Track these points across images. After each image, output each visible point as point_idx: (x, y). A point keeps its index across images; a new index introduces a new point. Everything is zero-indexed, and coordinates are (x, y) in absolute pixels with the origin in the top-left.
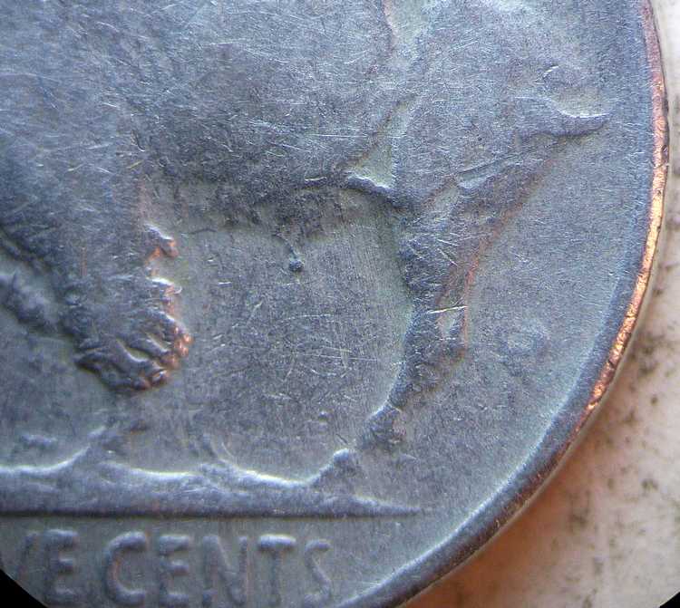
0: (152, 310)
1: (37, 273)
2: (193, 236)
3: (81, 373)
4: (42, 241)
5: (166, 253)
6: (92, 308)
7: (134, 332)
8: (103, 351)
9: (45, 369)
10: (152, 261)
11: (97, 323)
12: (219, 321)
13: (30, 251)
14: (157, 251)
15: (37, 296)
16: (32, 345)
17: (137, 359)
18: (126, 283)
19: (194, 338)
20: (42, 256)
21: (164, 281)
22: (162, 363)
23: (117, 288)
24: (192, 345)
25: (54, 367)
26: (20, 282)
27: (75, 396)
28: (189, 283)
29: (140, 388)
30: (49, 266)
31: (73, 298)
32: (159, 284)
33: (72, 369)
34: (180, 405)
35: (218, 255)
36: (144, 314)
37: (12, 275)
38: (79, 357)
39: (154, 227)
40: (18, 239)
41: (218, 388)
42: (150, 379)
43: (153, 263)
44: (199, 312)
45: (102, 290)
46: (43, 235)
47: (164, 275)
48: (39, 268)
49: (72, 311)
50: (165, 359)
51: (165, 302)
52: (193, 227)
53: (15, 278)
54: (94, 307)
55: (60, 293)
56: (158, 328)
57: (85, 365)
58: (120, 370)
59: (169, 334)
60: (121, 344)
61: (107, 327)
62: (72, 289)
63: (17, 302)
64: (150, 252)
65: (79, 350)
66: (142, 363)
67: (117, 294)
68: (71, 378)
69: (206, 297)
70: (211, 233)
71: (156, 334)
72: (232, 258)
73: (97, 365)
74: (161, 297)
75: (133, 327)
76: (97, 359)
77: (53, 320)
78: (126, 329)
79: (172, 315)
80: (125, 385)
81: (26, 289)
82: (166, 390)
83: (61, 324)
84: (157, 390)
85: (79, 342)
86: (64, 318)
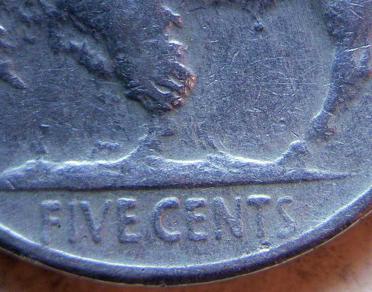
0: (170, 61)
1: (97, 41)
2: (192, 12)
3: (130, 103)
4: (99, 21)
5: (177, 25)
6: (133, 62)
7: (160, 75)
8: (142, 88)
9: (107, 101)
10: (168, 30)
11: (137, 71)
12: (213, 65)
13: (91, 27)
14: (171, 24)
15: (99, 56)
16: (98, 86)
17: (164, 92)
18: (153, 45)
19: (198, 77)
20: (100, 31)
21: (176, 42)
22: (179, 94)
23: (148, 48)
24: (197, 81)
25: (113, 100)
26: (88, 48)
28: (192, 43)
29: (167, 110)
30: (104, 37)
31: (121, 56)
32: (173, 44)
33: (124, 100)
34: (192, 119)
35: (209, 24)
36: (166, 64)
37: (82, 44)
38: (127, 92)
39: (168, 9)
40: (85, 21)
41: (215, 107)
42: (172, 104)
43: (168, 32)
44: (199, 60)
45: (139, 50)
46: (99, 17)
47: (176, 39)
48: (98, 38)
49: (121, 64)
50: (181, 91)
51: (179, 56)
52: (191, 7)
53: (84, 45)
55: (113, 53)
56: (175, 72)
57: (132, 97)
58: (154, 100)
59: (182, 75)
60: (153, 84)
61: (144, 73)
62: (119, 50)
63: (87, 60)
64: (167, 24)
65: (127, 88)
66: (167, 94)
67: (148, 52)
68: (124, 106)
69: (203, 51)
70: (203, 10)
71: (174, 76)
72: (218, 24)
73: (139, 97)
74: (175, 52)
75: (160, 72)
76: (139, 93)
77: (110, 71)
78: (155, 74)
79: (183, 63)
80: (158, 109)
81: (92, 52)
82: (183, 110)
83: (115, 72)
84: (177, 111)
85: (127, 83)
86: (116, 69)
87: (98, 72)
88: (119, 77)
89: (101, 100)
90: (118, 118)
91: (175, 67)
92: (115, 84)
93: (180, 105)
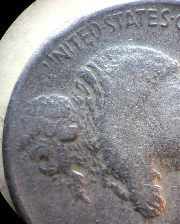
0: (155, 194)
1: (123, 183)
2: (166, 173)
3: (136, 212)
4: (125, 174)
5: (159, 178)
6: (138, 194)
7: (150, 201)
8: (142, 206)
9: (126, 211)
10: (155, 180)
11: (140, 198)
12: (174, 198)
13: (121, 177)
14: (156, 177)
15: (123, 190)
16: (122, 204)
17: (151, 208)
18: (147, 186)
19: (167, 203)
20: (125, 178)
21: (158, 186)
22: (158, 210)
23: (145, 188)
24: (166, 205)
25: (128, 210)
26: (119, 186)
27: (134, 219)
28: (165, 186)
29: (152, 217)
30: (126, 181)
31: (133, 191)
32: (157, 187)
33: (133, 211)
34: (164, 222)
35: (173, 179)
36: (153, 195)
37: (116, 184)
38: (135, 207)
39: (155, 171)
40: (118, 174)
41: (174, 217)
42: (155, 214)
43: (155, 181)
44: (168, 195)
45: (141, 188)
46: (125, 172)
47: (158, 184)
48: (124, 182)
49: (133, 194)
50: (159, 208)
51: (159, 192)
52: (166, 171)
53: (117, 185)
54: (139, 193)
55: (130, 189)
56: (157, 199)
57: (137, 210)
58: (146, 211)
59: (160, 201)
60: (147, 204)
61: (143, 199)
62: (133, 188)
63: (118, 191)
64: (154, 177)
65: (135, 205)
66: (153, 210)
67: (145, 189)
68: (133, 213)
69: (170, 191)
70: (171, 172)
71: (156, 201)
72: (177, 179)
73: (140, 210)
74: (157, 190)
75: (150, 199)
76: (140, 208)
77: (128, 197)
78: (148, 200)
79: (161, 196)
80: (148, 216)
81: (120, 188)
82: (159, 217)
83: (130, 198)
84: (157, 217)
85: (135, 203)
86: (131, 196)
87: (122, 197)
88: (132, 200)
89: (123, 210)
90: (130, 219)
91: (157, 197)
92: (130, 203)
93: (158, 215)
